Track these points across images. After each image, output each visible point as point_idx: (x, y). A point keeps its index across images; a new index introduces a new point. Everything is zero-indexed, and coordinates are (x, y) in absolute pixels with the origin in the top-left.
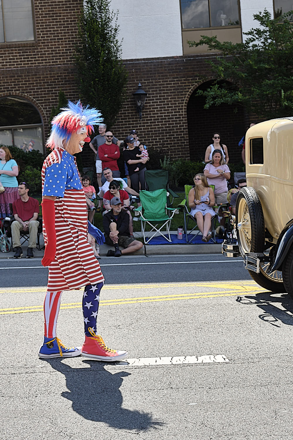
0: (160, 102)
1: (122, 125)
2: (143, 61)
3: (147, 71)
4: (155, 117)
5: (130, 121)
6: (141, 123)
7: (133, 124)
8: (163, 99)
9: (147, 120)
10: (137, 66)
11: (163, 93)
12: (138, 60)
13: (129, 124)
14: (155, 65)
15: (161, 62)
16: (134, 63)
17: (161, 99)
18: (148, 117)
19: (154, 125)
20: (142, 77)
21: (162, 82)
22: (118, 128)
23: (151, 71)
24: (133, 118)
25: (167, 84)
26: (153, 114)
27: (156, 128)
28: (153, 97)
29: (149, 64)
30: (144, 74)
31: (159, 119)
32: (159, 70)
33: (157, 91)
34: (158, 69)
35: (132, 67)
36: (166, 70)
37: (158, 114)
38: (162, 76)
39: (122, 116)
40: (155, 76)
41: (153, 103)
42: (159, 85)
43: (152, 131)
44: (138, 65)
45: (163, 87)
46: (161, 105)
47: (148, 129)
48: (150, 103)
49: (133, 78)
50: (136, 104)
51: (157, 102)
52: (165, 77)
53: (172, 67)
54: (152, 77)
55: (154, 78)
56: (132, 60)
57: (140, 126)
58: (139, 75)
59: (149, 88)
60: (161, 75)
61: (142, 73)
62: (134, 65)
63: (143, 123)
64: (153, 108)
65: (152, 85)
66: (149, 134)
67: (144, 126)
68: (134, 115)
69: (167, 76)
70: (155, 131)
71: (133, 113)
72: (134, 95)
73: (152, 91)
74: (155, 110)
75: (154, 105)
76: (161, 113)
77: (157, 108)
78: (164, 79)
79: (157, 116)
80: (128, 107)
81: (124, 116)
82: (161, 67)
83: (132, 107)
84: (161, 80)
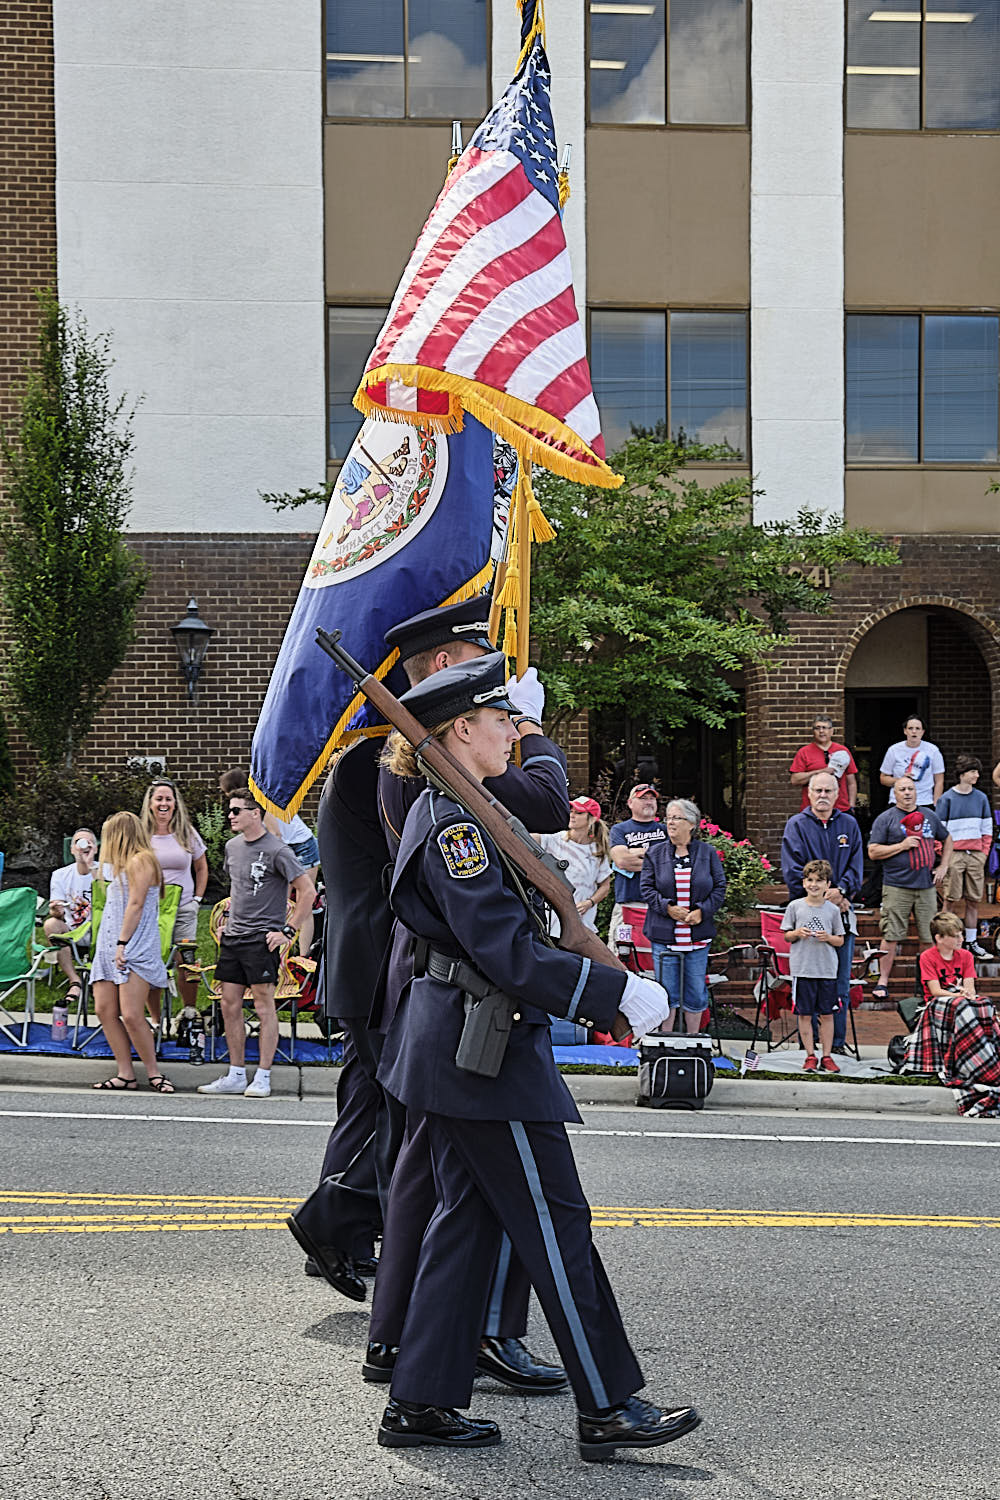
0: (252, 657)
1: (140, 713)
2: (211, 541)
3: (222, 569)
4: (235, 697)
5: (164, 705)
6: (194, 713)
7: (174, 713)
8: (262, 649)
9: (212, 705)
10: (192, 554)
11: (263, 633)
12: (197, 536)
13: (160, 713)
14: (243, 554)
15: (263, 546)
16: (186, 546)
17: (255, 649)
18: (215, 697)
19: (232, 721)
20: (206, 585)
21: (263, 601)
22: (129, 721)
23: (233, 569)
24: (174, 697)
25: (274, 609)
26: (231, 689)
27: (236, 728)
28: (232, 641)
29: (228, 550)
30: (211, 577)
31: (246, 705)
32: (254, 568)
33: (245, 625)
34: (253, 565)
35: (180, 554)
36: (274, 569)
37: (245, 689)
38: (263, 585)
39: (142, 689)
40: (242, 585)
41: (231, 657)
42: (255, 609)
43: (225, 736)
44: (196, 551)
45: (264, 617)
46: (255, 665)
47: (216, 729)
48: (224, 657)
49: (180, 584)
50: (180, 658)
51: (245, 657)
52: (269, 590)
53: (292, 561)
54: (235, 585)
55: (238, 588)
56: (181, 535)
57: (191, 721)
58: (197, 577)
59: (222, 617)
60: (258, 582)
61: (206, 574)
62: (185, 549)
63: (202, 712)
64: (231, 673)
65: (233, 609)
66: (217, 744)
67: (204, 721)
68: (176, 689)
69: (276, 585)
70: (232, 736)
71: (173, 681)
72: (175, 631)
73: (233, 625)
74: (238, 678)
75: (235, 665)
76: (252, 689)
77: (244, 673)
78: (266, 593)
79: (243, 697)
80: (160, 666)
81: (149, 689)
82: (262, 562)
83: (174, 666)
84: (260, 598)
